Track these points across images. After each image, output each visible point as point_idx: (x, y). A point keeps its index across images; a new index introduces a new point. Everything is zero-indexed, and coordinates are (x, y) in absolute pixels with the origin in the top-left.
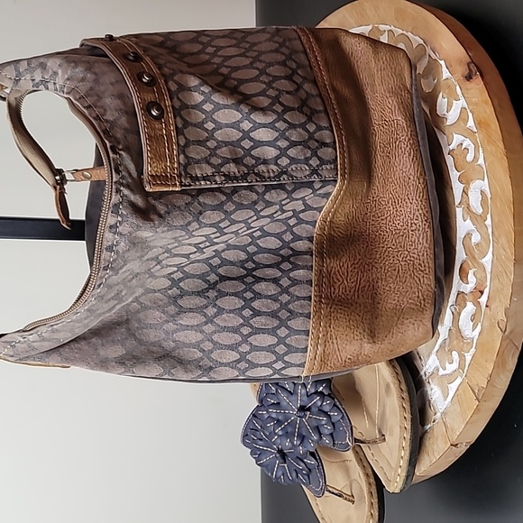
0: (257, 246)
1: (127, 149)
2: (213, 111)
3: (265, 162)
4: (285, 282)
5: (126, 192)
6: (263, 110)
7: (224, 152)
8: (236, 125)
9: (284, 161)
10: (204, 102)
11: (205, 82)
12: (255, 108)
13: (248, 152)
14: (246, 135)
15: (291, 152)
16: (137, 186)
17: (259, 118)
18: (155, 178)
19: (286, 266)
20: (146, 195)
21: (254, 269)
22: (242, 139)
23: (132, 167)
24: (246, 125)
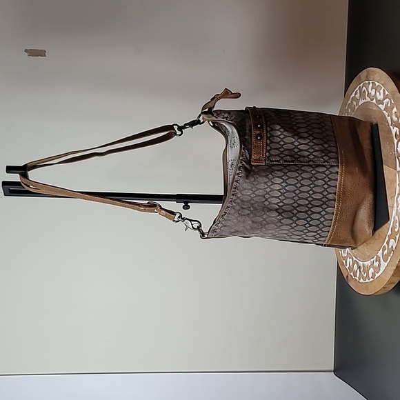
0: (312, 198)
1: (248, 150)
2: (284, 138)
3: (303, 157)
4: (323, 213)
5: (244, 163)
6: (304, 138)
7: (286, 153)
8: (292, 143)
9: (312, 157)
10: (280, 135)
11: (282, 127)
12: (301, 138)
13: (296, 153)
14: (296, 147)
15: (315, 154)
16: (248, 162)
17: (302, 141)
18: (255, 160)
19: (324, 206)
20: (251, 166)
21: (311, 208)
22: (294, 148)
23: (248, 156)
24: (296, 144)
